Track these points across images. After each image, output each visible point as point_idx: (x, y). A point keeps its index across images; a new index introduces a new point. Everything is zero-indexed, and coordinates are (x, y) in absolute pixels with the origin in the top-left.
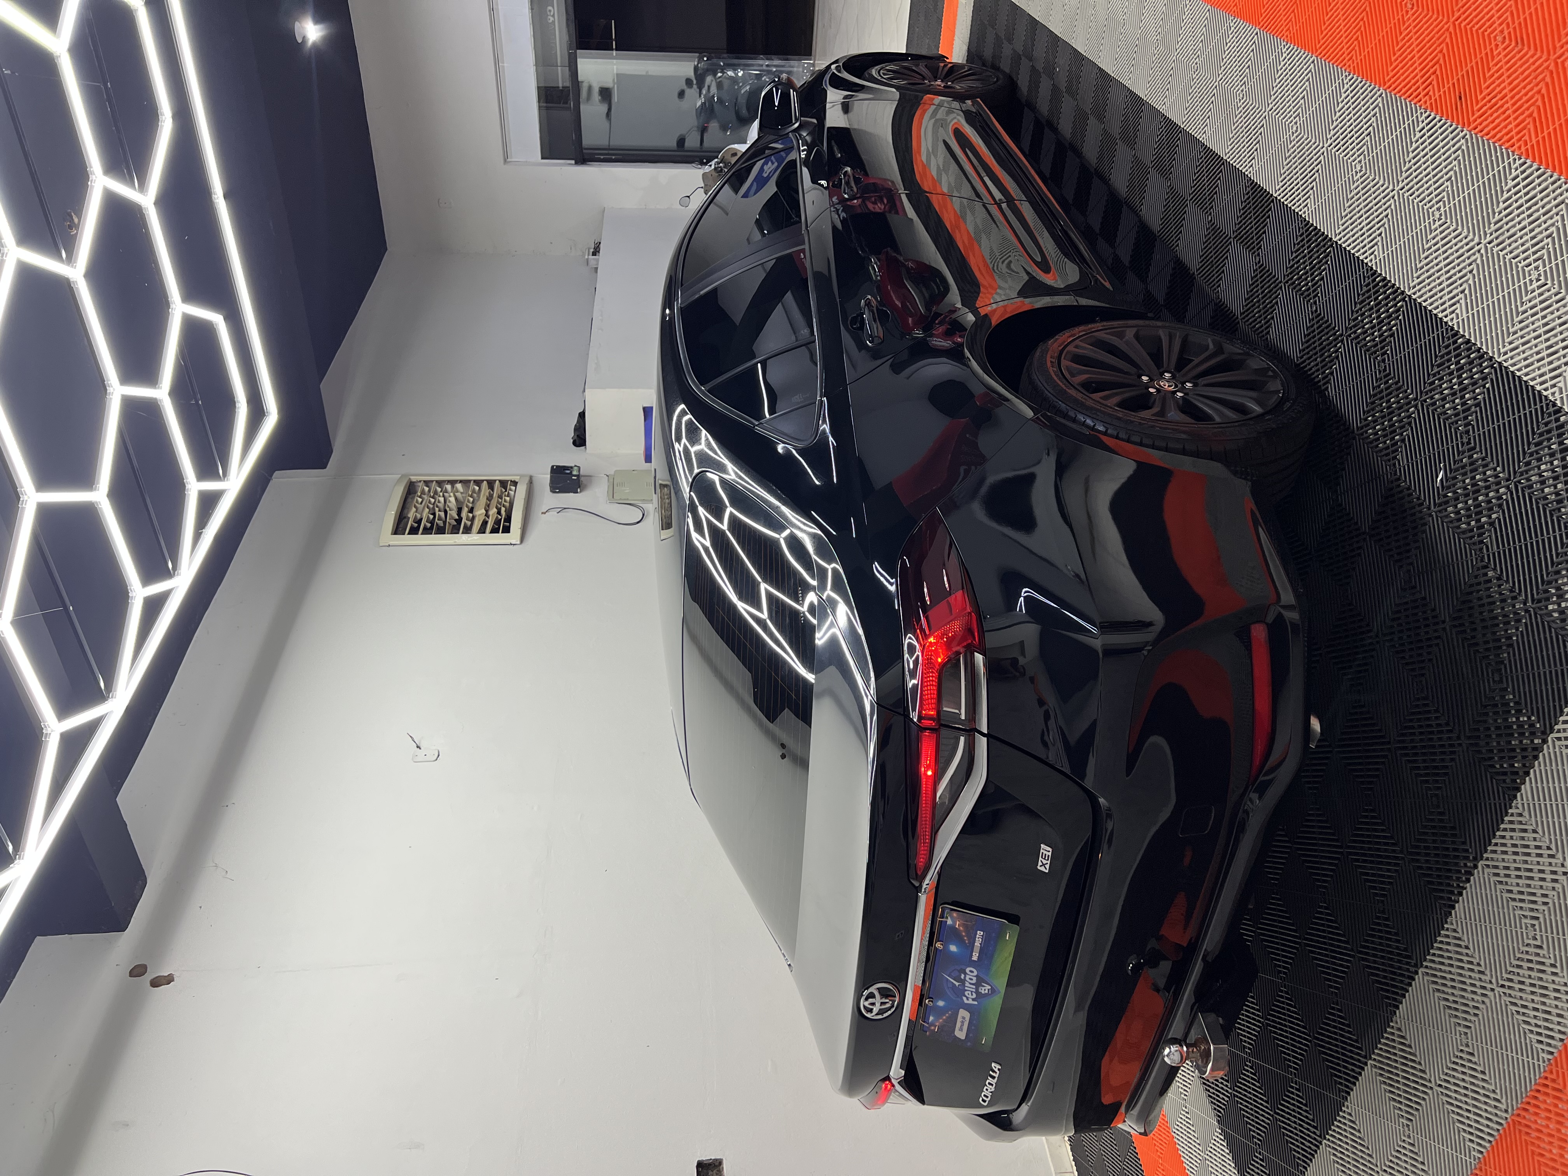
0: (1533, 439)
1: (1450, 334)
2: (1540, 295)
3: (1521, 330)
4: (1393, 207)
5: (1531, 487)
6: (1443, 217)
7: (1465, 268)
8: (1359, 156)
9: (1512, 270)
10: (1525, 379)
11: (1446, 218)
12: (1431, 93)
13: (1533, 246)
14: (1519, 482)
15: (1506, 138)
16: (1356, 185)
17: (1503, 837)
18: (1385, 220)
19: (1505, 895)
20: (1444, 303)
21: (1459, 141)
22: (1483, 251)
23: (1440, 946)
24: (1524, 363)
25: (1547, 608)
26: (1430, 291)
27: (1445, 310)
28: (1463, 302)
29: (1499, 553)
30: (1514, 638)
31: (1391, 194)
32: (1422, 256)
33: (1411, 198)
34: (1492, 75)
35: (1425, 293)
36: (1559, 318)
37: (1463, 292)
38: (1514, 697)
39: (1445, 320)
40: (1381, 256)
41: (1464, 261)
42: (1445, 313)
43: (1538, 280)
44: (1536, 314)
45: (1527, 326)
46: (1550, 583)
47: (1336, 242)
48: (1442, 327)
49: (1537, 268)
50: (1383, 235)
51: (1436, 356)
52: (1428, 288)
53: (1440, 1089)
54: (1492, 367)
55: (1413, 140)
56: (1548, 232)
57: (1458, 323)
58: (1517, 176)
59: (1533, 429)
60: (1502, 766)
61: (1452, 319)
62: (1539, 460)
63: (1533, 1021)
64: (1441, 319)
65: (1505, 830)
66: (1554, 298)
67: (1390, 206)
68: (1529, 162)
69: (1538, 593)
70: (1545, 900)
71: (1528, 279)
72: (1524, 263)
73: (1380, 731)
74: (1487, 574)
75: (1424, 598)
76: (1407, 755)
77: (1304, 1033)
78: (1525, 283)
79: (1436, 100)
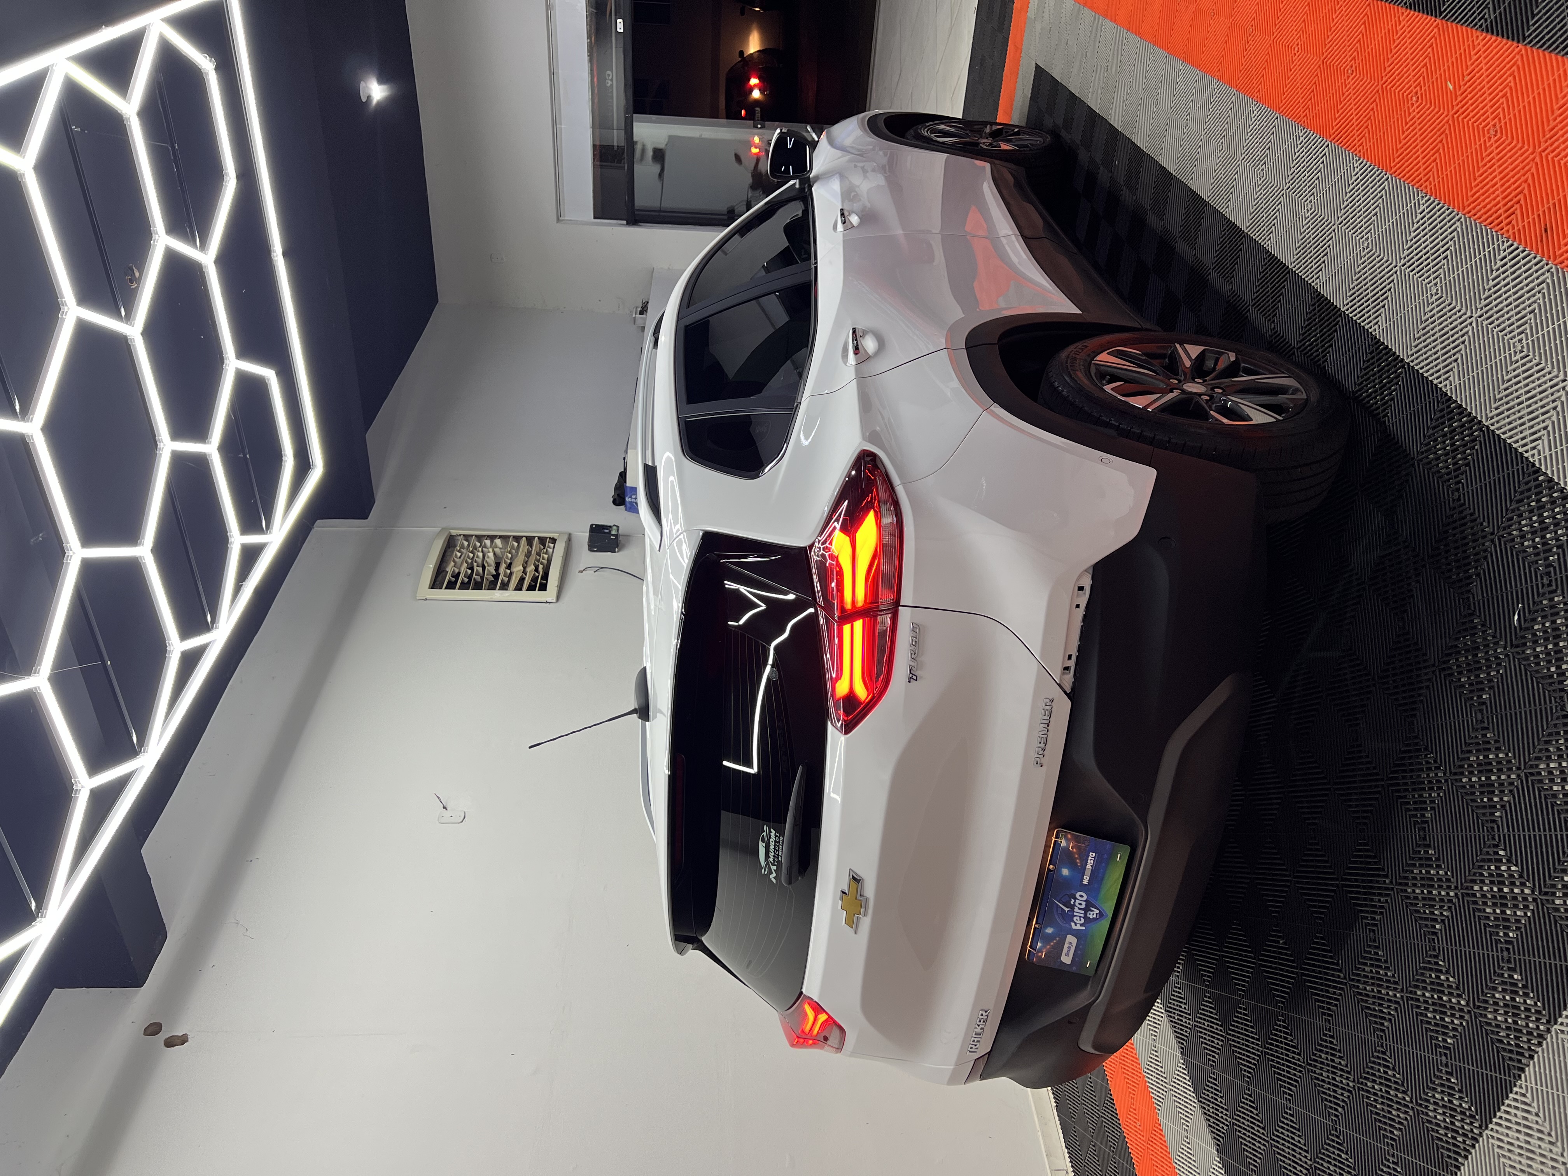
0: (1515, 496)
1: (1444, 399)
2: (1523, 365)
3: (1506, 396)
4: (1395, 281)
5: (1513, 540)
7: (1458, 339)
8: (1366, 234)
9: (1499, 342)
11: (1442, 293)
13: (1518, 320)
14: (1503, 536)
15: (1496, 222)
16: (1363, 259)
20: (1439, 371)
21: (1455, 223)
22: (1474, 324)
24: (1508, 427)
25: (1524, 652)
26: (1426, 359)
27: (1440, 377)
28: (1455, 370)
30: (1496, 681)
31: (1394, 270)
32: (1420, 327)
33: (1411, 274)
34: (1485, 165)
35: (1422, 361)
36: (1540, 386)
37: (1456, 360)
38: (1494, 735)
39: (1440, 386)
40: (1384, 325)
41: (1457, 333)
42: (1439, 380)
43: (1521, 351)
44: (1519, 382)
45: (1512, 393)
46: (1527, 629)
48: (1437, 393)
49: (1520, 341)
50: (1386, 306)
51: (1432, 419)
52: (1425, 356)
54: (1481, 430)
55: (1415, 221)
56: (1531, 308)
57: (1451, 389)
58: (1505, 257)
59: (1515, 487)
60: (1482, 800)
61: (1446, 386)
62: (1520, 516)
64: (1436, 385)
67: (1393, 280)
68: (1515, 244)
71: (1512, 350)
72: (1509, 336)
73: (1375, 768)
74: (1473, 621)
75: (1416, 644)
76: (1399, 791)
77: (1299, 1060)
78: (1510, 354)
79: (1435, 185)
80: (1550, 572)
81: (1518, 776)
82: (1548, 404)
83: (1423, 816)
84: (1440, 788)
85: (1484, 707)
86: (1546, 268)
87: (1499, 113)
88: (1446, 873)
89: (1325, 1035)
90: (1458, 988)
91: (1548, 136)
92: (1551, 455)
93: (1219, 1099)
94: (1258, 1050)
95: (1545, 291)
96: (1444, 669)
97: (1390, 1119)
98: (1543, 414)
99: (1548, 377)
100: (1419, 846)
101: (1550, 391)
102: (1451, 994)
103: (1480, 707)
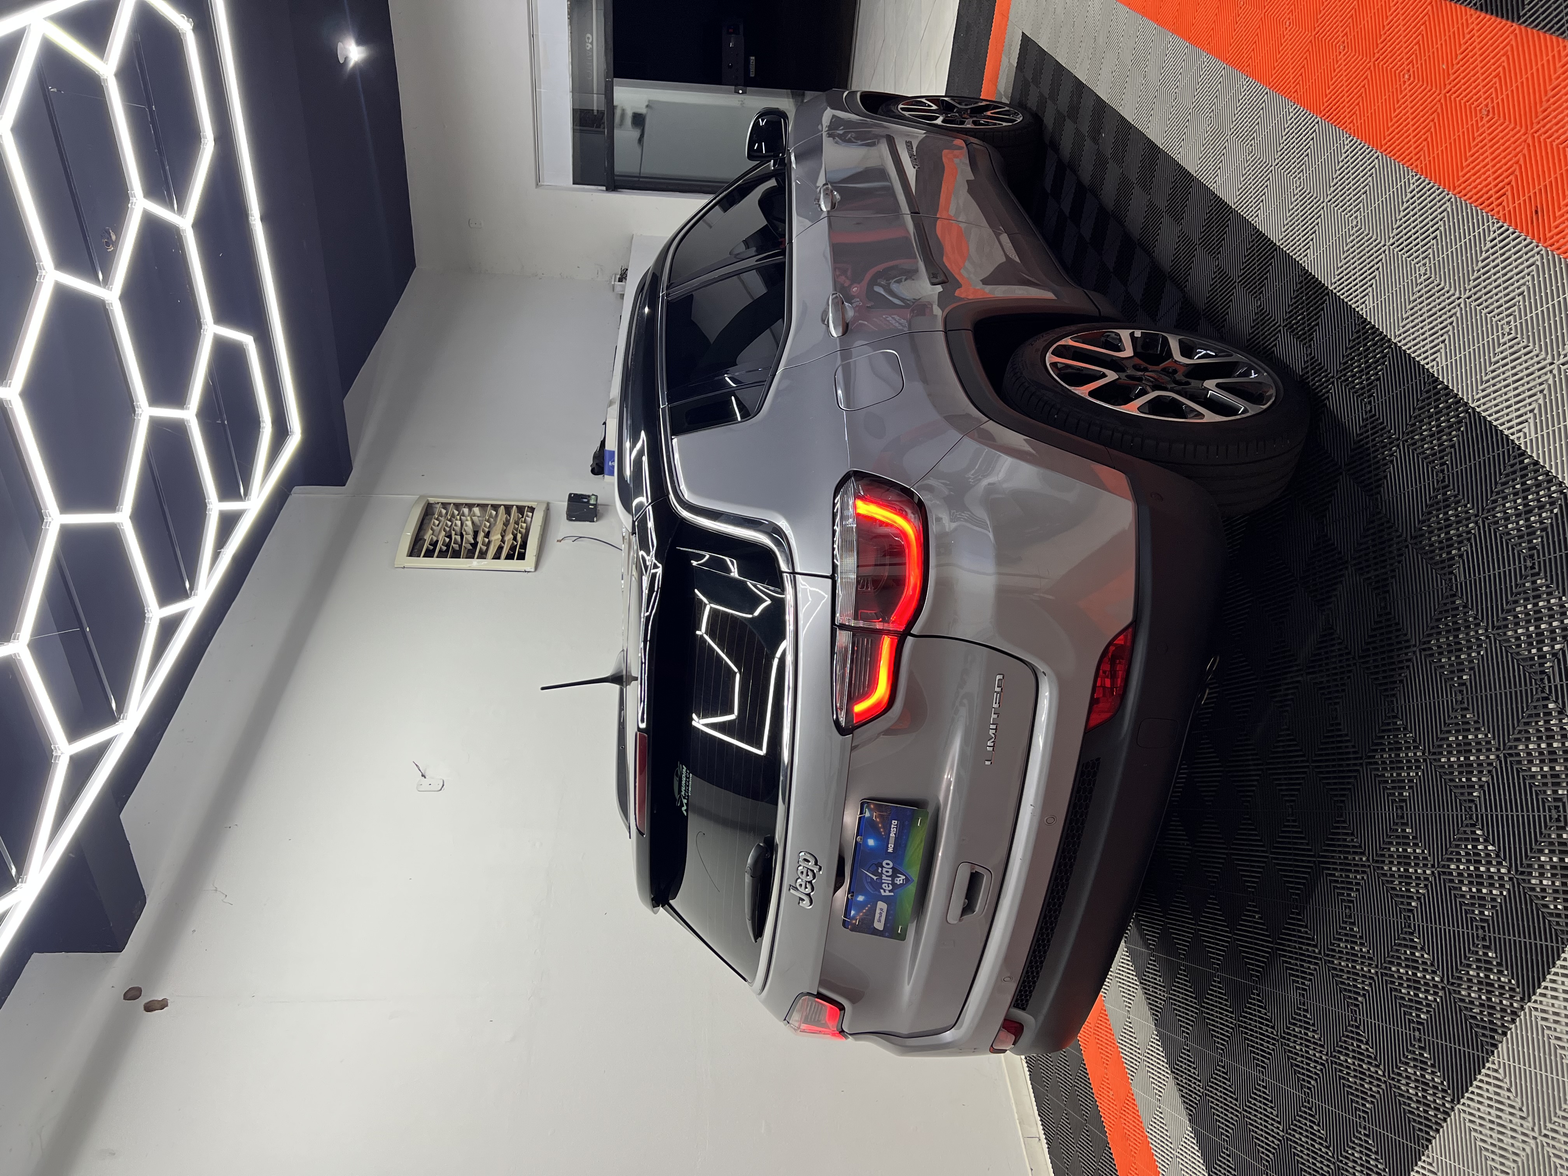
0: (1500, 479)
1: (1431, 380)
2: (1511, 347)
3: (1493, 378)
4: (1384, 260)
5: (1496, 523)
7: (1446, 320)
8: (1355, 212)
9: (1487, 324)
10: (1495, 423)
12: (1422, 158)
13: (1507, 302)
14: (1487, 518)
15: (1487, 203)
16: (1352, 238)
20: (1426, 351)
21: (1445, 203)
22: (1462, 305)
24: (1494, 409)
25: (1505, 634)
26: (1414, 339)
27: (1427, 358)
28: (1443, 351)
29: (1466, 582)
31: (1383, 249)
32: (1408, 307)
33: (1400, 253)
34: (1477, 145)
35: (1410, 341)
36: (1527, 369)
37: (1443, 341)
39: (1427, 367)
40: (1372, 305)
41: (1445, 313)
42: (1426, 361)
43: (1509, 334)
44: (1507, 364)
45: (1498, 376)
46: (1508, 611)
47: (1332, 291)
48: (1423, 374)
49: (1509, 323)
50: (1374, 286)
51: (1418, 400)
52: (1412, 337)
54: (1467, 411)
55: (1405, 200)
56: (1520, 290)
57: (1438, 370)
58: (1495, 239)
59: (1500, 470)
60: (1460, 780)
62: (1505, 498)
64: (1423, 366)
66: (1523, 351)
67: (1381, 260)
68: (1506, 226)
69: (1498, 620)
71: (1500, 332)
72: (1497, 318)
73: (1354, 747)
74: (1454, 602)
75: (1398, 624)
77: (1272, 1033)
78: (1498, 336)
79: (1426, 165)
80: (1533, 555)
81: (1498, 757)
82: (1535, 386)
83: (1401, 794)
84: (1418, 767)
85: (1464, 688)
86: (1536, 250)
87: (1491, 94)
88: (1423, 851)
89: (1300, 1009)
90: (1432, 965)
91: (1540, 117)
92: (1537, 438)
93: (1192, 1070)
94: (1232, 1023)
95: (1534, 273)
96: (1424, 650)
97: (1362, 1092)
98: (1530, 397)
99: (1536, 359)
100: (1397, 824)
101: (1537, 374)
102: (1425, 970)
103: (1461, 688)
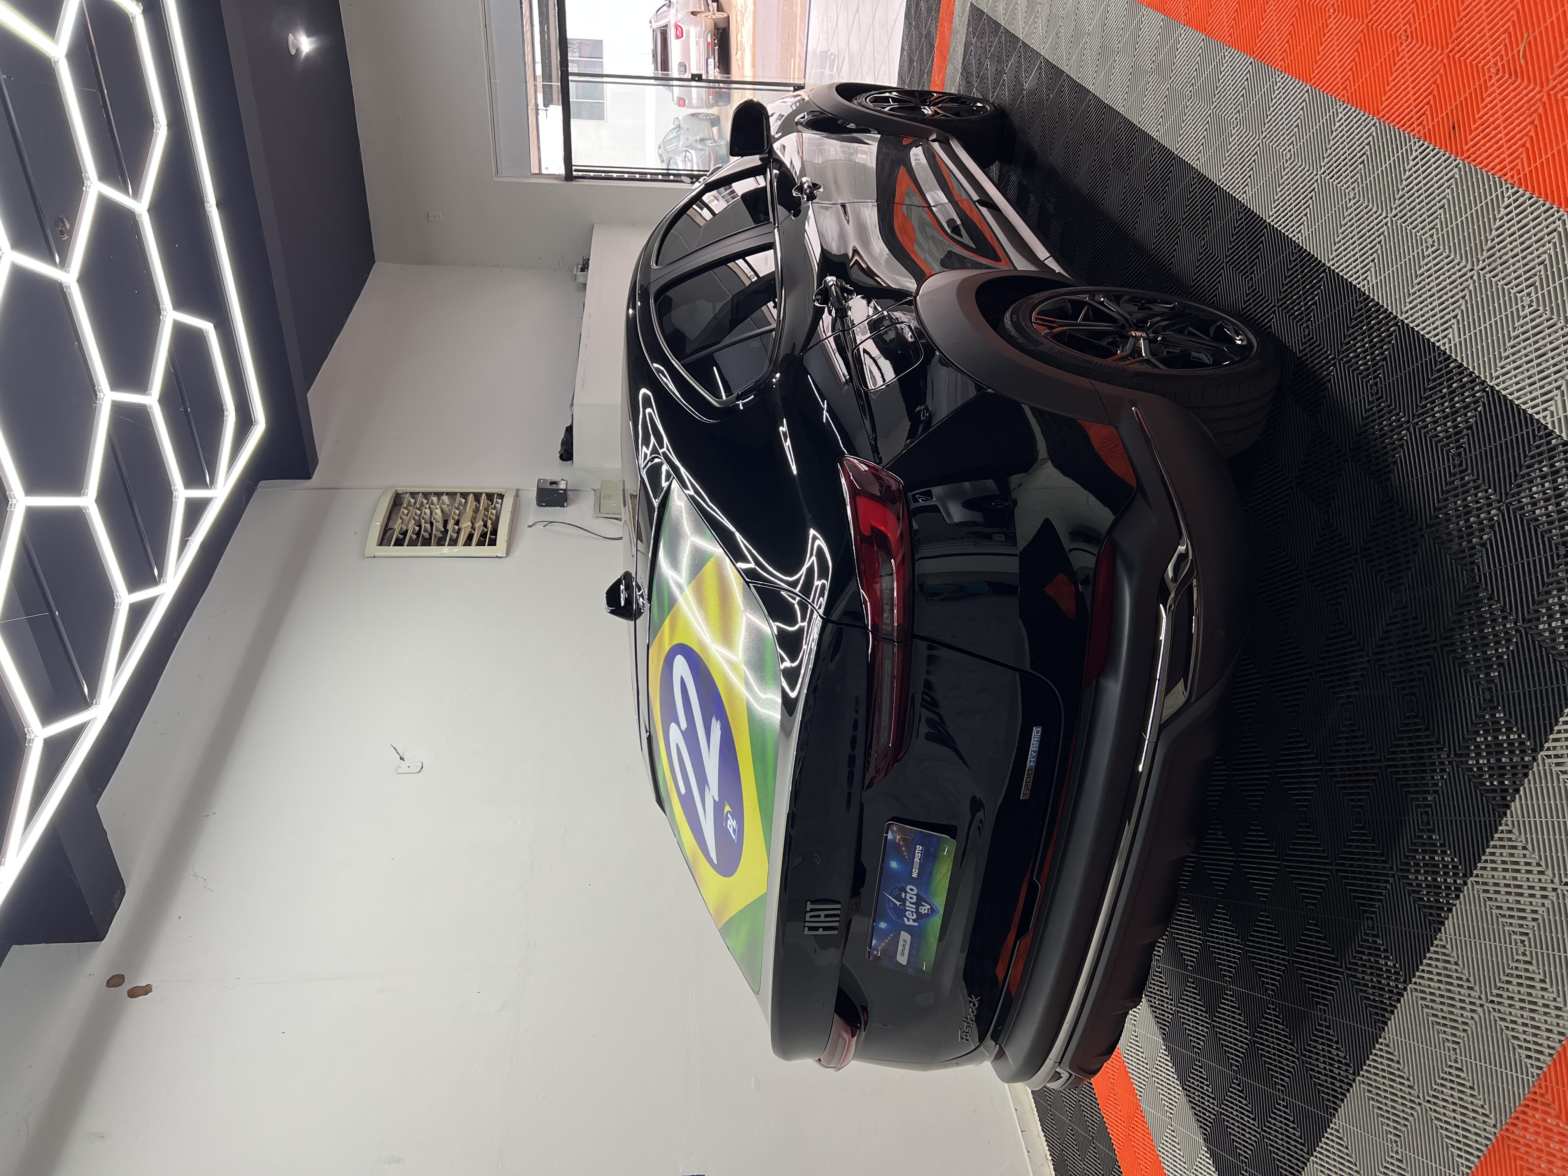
0: (1525, 461)
1: (1442, 358)
2: (1532, 320)
3: (1513, 354)
4: (1386, 233)
5: (1522, 508)
6: (1436, 244)
7: (1457, 294)
8: (1352, 183)
9: (1504, 296)
10: (1517, 402)
11: (1439, 245)
12: (1425, 123)
13: (1526, 272)
15: (1499, 167)
16: (1349, 211)
17: (1493, 854)
18: (1378, 246)
19: (1495, 911)
20: (1436, 328)
21: (1452, 170)
22: (1475, 278)
23: (1430, 962)
24: (1515, 387)
25: (1537, 627)
26: (1422, 316)
27: (1437, 335)
28: (1455, 327)
29: (1490, 573)
30: (1505, 657)
31: (1384, 221)
32: (1415, 282)
33: (1403, 225)
34: (1486, 106)
35: (1418, 318)
36: (1551, 343)
37: (1455, 317)
38: (1505, 715)
39: (1437, 344)
40: (1374, 281)
41: (1456, 287)
42: (1437, 338)
43: (1530, 306)
45: (1519, 351)
46: (1541, 603)
47: (1329, 268)
48: (1434, 352)
49: (1529, 294)
50: (1376, 261)
51: (1428, 380)
52: (1420, 313)
53: (1428, 1105)
54: (1484, 390)
55: (1407, 168)
56: (1540, 259)
57: (1450, 347)
58: (1510, 205)
59: (1524, 451)
60: (1492, 783)
61: (1444, 344)
62: (1531, 482)
63: (1522, 1037)
64: (1433, 343)
65: (1495, 847)
66: (1546, 324)
67: (1383, 233)
68: (1521, 191)
69: (1529, 613)
70: (1535, 916)
71: (1520, 305)
72: (1516, 290)
73: (1371, 748)
74: (1478, 594)
76: (1397, 773)
77: (1291, 1050)
78: (1517, 309)
79: (1429, 130)
80: (1566, 542)
83: (1425, 799)
84: (1443, 770)
85: (1493, 686)
87: (1500, 51)
88: (1453, 860)
89: (1321, 1025)
91: (1557, 73)
93: (1205, 1088)
94: (1246, 1038)
95: (1556, 240)
96: (1446, 645)
98: (1555, 373)
99: (1560, 332)
100: (1423, 830)
103: (1489, 686)
